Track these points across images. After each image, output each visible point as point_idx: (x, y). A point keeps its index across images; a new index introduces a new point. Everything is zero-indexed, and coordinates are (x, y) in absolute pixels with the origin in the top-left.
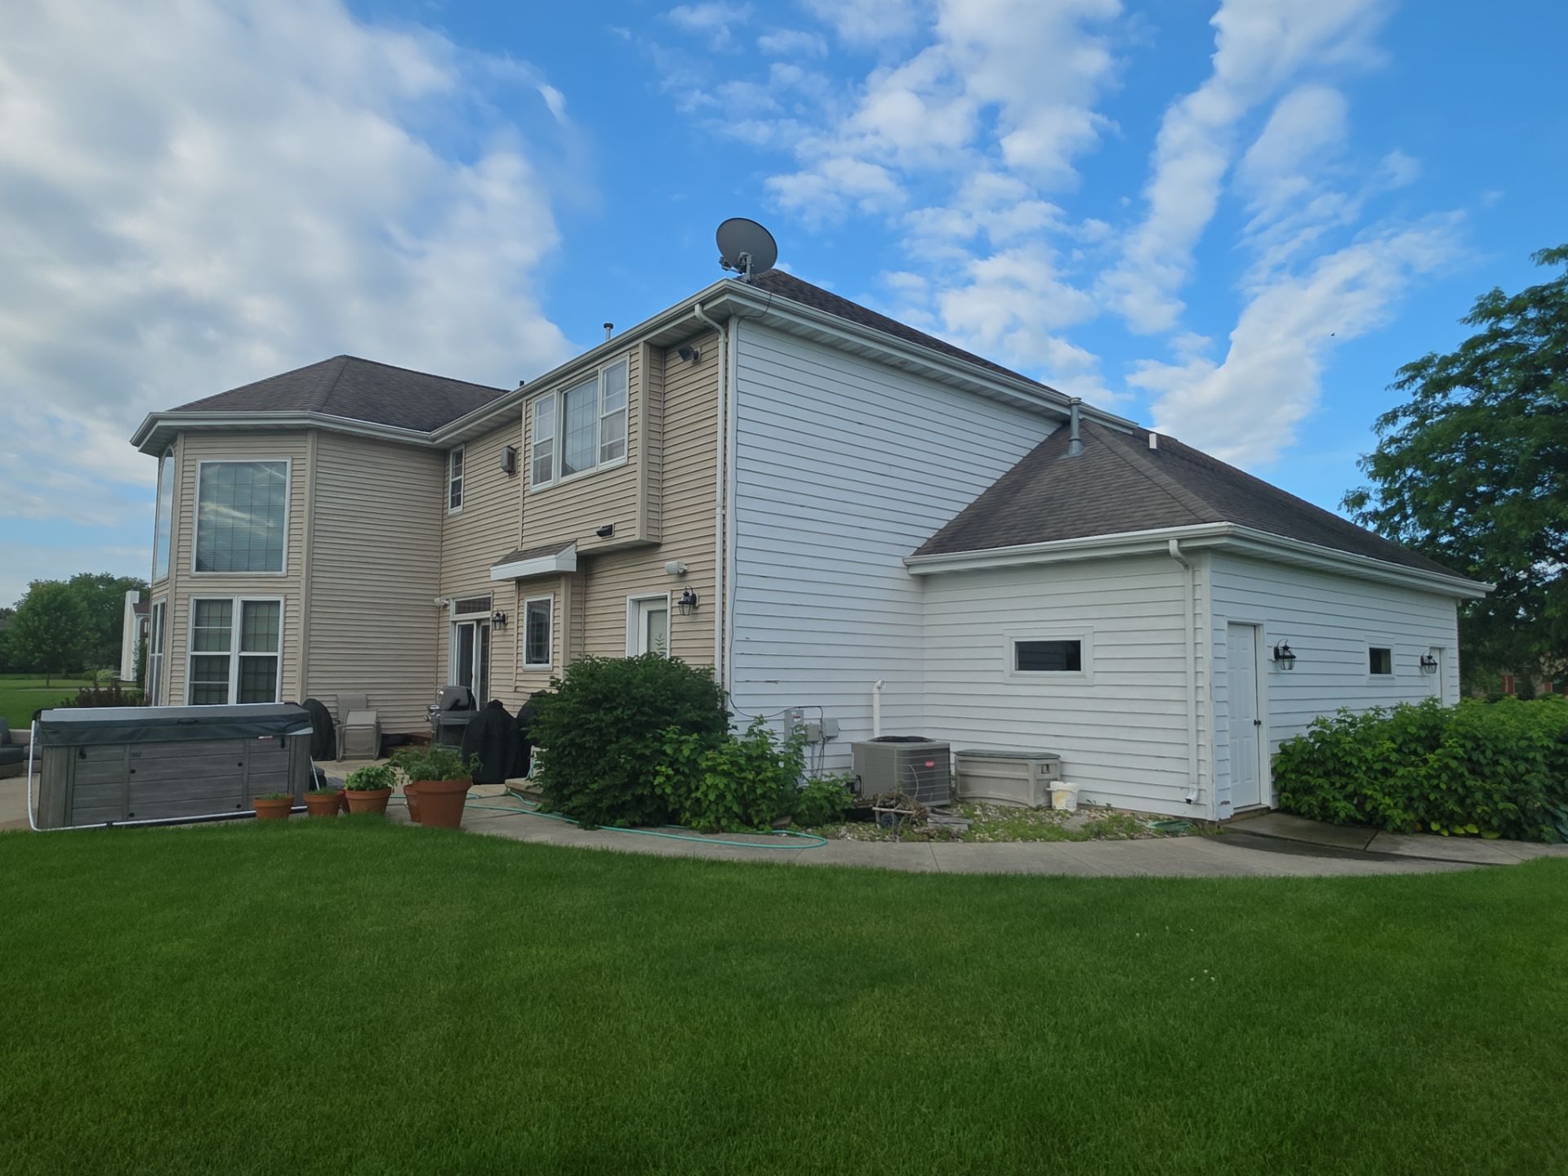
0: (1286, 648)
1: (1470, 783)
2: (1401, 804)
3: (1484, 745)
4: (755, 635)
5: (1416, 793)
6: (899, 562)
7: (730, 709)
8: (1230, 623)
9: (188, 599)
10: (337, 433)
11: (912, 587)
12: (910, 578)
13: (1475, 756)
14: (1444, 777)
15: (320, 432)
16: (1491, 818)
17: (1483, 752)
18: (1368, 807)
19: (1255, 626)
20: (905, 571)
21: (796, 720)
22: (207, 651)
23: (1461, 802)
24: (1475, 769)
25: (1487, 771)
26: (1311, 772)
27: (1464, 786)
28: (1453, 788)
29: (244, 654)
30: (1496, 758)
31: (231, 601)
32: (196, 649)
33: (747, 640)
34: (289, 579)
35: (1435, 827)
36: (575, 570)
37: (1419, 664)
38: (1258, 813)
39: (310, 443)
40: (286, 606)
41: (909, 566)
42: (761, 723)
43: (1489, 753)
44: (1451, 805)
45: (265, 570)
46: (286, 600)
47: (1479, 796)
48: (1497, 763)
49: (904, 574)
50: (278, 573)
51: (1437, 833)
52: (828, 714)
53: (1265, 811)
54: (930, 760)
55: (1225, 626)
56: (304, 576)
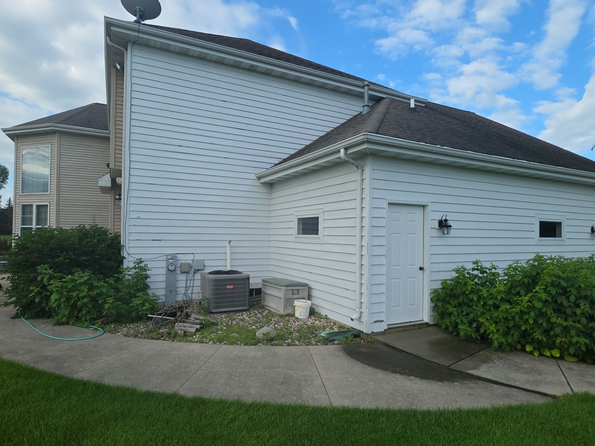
0: (446, 220)
1: (553, 320)
2: (501, 331)
3: (570, 291)
4: (142, 215)
5: (511, 324)
6: (253, 177)
7: (125, 255)
8: (390, 204)
9: (19, 204)
10: (77, 134)
11: (263, 189)
12: (261, 185)
13: (562, 300)
14: (532, 314)
15: (61, 133)
16: (569, 347)
17: (568, 297)
18: (482, 331)
19: (424, 207)
20: (258, 181)
21: (170, 261)
22: (26, 225)
23: (546, 332)
24: (559, 310)
25: (569, 311)
26: (452, 303)
27: (549, 321)
28: (540, 322)
29: (37, 227)
30: (578, 302)
31: (32, 205)
32: (23, 225)
33: (139, 218)
34: (51, 195)
35: (528, 348)
36: (110, 186)
37: (590, 231)
38: (416, 327)
39: (56, 137)
40: (50, 206)
41: (259, 178)
42: (141, 262)
43: (572, 298)
44: (538, 335)
45: (43, 192)
46: (50, 204)
47: (558, 330)
48: (578, 306)
49: (257, 183)
50: (47, 193)
51: (531, 353)
52: (197, 257)
53: (425, 326)
54: (230, 285)
55: (385, 205)
56: (55, 194)
